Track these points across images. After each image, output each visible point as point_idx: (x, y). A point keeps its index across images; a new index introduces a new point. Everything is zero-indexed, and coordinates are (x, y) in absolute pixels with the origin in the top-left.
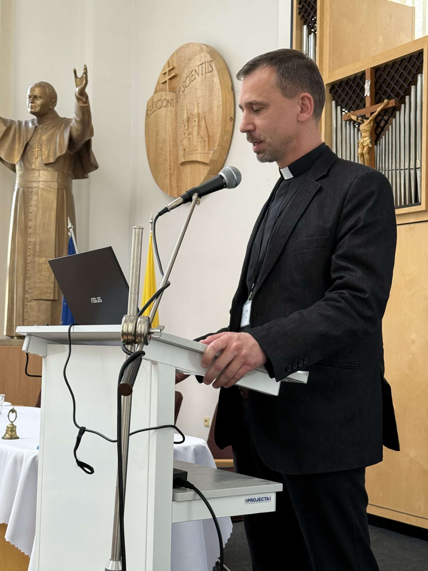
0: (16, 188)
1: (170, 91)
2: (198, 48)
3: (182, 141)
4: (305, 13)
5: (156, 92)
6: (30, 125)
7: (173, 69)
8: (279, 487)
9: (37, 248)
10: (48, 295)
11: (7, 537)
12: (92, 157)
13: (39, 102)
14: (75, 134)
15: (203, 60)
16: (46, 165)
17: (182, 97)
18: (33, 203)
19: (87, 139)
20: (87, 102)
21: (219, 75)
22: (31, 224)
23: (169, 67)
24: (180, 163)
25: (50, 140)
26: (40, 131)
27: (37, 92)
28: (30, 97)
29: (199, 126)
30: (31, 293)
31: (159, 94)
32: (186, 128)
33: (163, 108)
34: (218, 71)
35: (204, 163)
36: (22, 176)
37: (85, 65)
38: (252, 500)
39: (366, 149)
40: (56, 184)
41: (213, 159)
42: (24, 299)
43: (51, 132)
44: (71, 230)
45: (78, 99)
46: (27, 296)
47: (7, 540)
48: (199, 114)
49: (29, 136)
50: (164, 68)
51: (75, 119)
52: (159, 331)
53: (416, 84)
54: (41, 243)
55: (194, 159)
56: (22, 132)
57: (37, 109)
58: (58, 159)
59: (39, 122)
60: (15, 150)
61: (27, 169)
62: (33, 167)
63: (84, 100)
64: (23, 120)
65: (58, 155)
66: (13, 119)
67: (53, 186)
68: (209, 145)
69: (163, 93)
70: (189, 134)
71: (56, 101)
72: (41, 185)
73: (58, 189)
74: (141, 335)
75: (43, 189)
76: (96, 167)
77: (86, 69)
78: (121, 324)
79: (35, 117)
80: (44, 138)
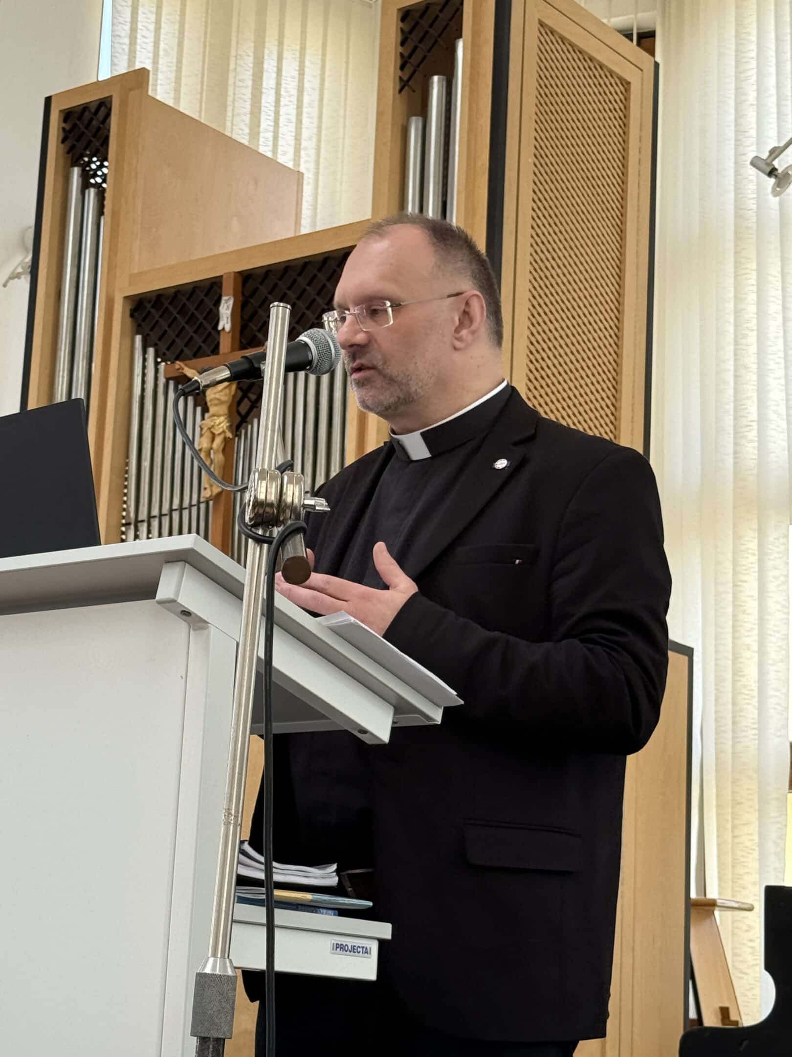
4: (79, 141)
38: (341, 947)
39: (218, 441)
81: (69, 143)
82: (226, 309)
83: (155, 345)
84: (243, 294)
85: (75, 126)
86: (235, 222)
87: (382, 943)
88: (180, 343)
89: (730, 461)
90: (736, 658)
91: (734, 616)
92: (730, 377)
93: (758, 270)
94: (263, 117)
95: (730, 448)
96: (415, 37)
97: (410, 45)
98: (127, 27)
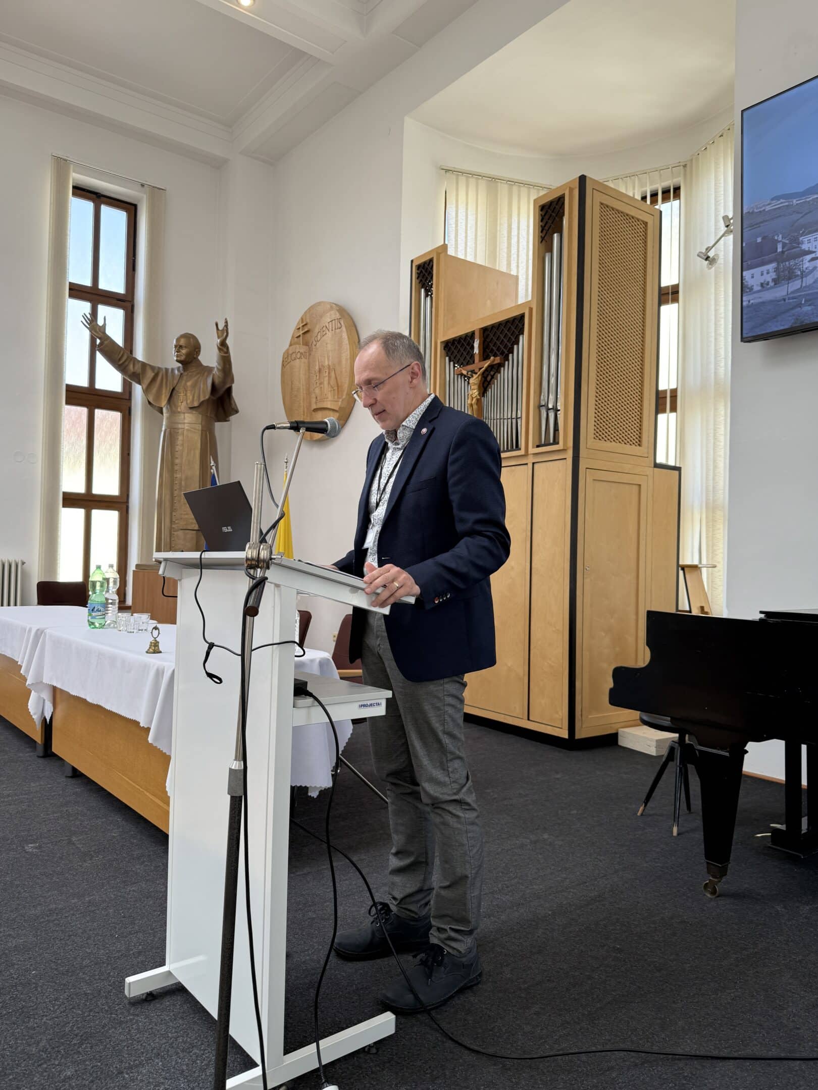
0: (163, 429)
1: (303, 345)
2: (329, 306)
3: (314, 390)
4: (423, 278)
5: (291, 345)
6: (176, 372)
7: (306, 324)
8: (389, 694)
9: (183, 483)
10: (193, 525)
11: (150, 739)
12: (232, 402)
13: (184, 351)
14: (217, 381)
15: (333, 317)
16: (191, 408)
17: (314, 350)
18: (179, 442)
19: (228, 386)
20: (227, 352)
21: (347, 330)
22: (177, 461)
23: (302, 322)
24: (312, 409)
25: (194, 386)
26: (185, 378)
27: (182, 342)
28: (176, 346)
29: (329, 377)
30: (177, 523)
31: (294, 347)
32: (318, 377)
33: (297, 360)
34: (346, 327)
35: (333, 410)
36: (167, 418)
37: (226, 319)
38: (364, 706)
39: (474, 400)
40: (200, 426)
41: (342, 406)
42: (171, 529)
43: (196, 378)
44: (214, 468)
45: (220, 349)
46: (173, 526)
47: (150, 742)
48: (329, 365)
49: (175, 382)
50: (298, 323)
51: (217, 368)
52: (280, 557)
53: (518, 344)
54: (187, 479)
55: (325, 407)
56: (169, 379)
57: (183, 358)
58: (201, 404)
59: (185, 369)
60: (162, 395)
61: (173, 412)
62: (179, 410)
63: (225, 350)
64: (170, 367)
65: (202, 399)
66: (160, 366)
67: (197, 428)
68: (338, 395)
69: (298, 346)
70: (321, 384)
71: (200, 351)
72: (186, 427)
73: (202, 430)
74: (264, 561)
75: (188, 430)
76: (237, 412)
77: (226, 322)
78: (244, 550)
79: (180, 365)
80: (189, 384)
81: (420, 279)
82: (476, 345)
83: (453, 361)
84: (484, 336)
85: (421, 271)
86: (489, 302)
87: (388, 700)
88: (462, 360)
89: (713, 375)
90: (715, 461)
91: (714, 443)
92: (713, 340)
93: (725, 291)
94: (512, 248)
95: (713, 371)
96: (547, 217)
97: (545, 221)
98: (454, 220)
